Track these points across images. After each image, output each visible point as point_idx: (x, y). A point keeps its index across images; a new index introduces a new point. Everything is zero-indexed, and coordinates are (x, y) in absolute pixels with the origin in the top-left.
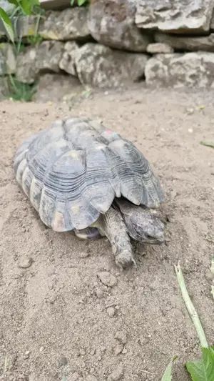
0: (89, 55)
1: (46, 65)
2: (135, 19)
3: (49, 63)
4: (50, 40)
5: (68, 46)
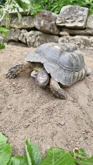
0: (33, 35)
1: (12, 38)
2: (56, 22)
3: (13, 37)
5: (23, 31)
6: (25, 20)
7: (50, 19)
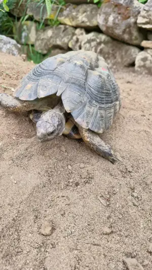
0: (93, 40)
1: (59, 42)
2: (137, 19)
4: (65, 24)
5: (78, 31)
6: (85, 12)
7: (128, 13)
